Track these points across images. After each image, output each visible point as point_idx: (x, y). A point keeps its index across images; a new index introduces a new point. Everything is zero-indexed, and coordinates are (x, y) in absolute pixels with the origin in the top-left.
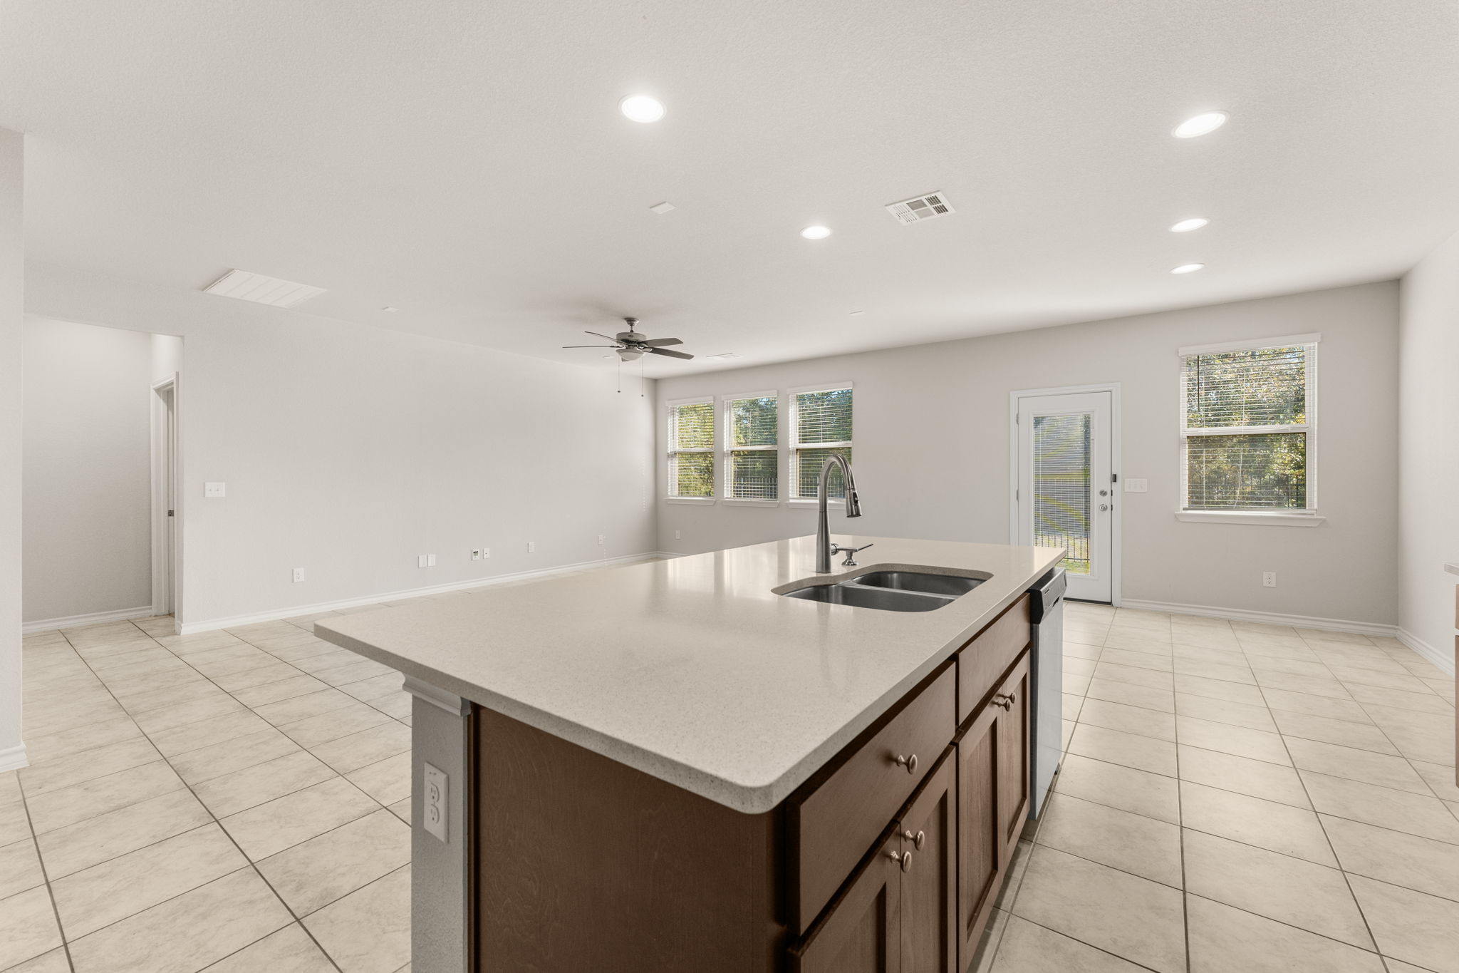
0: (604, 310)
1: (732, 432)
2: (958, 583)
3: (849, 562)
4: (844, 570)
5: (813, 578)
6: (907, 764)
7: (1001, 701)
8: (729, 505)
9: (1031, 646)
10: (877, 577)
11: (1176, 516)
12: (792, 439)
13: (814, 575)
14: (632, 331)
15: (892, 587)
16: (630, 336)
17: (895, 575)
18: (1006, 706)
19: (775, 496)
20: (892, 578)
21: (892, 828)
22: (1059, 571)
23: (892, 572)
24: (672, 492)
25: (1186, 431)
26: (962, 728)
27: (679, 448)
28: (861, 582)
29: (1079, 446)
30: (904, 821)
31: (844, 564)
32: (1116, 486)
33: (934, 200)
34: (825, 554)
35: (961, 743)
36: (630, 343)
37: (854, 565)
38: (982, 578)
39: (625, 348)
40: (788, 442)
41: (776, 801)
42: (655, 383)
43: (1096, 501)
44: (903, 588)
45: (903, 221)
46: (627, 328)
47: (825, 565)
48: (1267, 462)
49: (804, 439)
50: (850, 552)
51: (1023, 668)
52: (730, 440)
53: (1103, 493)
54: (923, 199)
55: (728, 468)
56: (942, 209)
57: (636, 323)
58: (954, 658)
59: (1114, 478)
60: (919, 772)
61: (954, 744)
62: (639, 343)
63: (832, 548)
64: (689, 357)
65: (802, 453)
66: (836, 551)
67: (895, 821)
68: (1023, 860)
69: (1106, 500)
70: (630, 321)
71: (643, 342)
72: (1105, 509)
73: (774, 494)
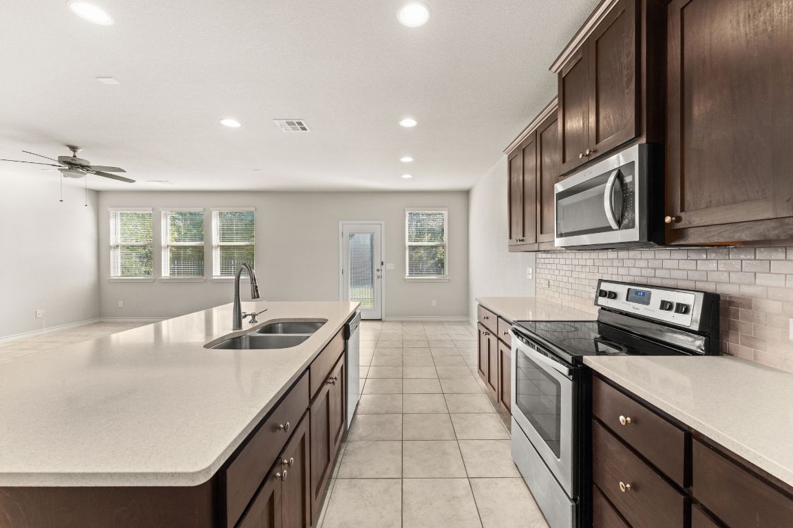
0: (44, 137)
1: (168, 231)
2: (312, 325)
3: (253, 321)
4: (250, 326)
5: (231, 334)
6: (284, 428)
7: (331, 381)
8: (167, 282)
9: (345, 351)
10: (269, 328)
11: (405, 280)
12: (216, 239)
13: (232, 332)
14: (75, 156)
15: (278, 333)
16: (73, 160)
17: (280, 325)
18: (333, 383)
19: (203, 275)
20: (278, 327)
21: (277, 462)
22: (358, 312)
23: (278, 323)
24: (116, 272)
25: (408, 243)
26: (312, 401)
27: (120, 242)
28: (260, 332)
29: (369, 247)
30: (283, 456)
31: (250, 322)
32: (383, 267)
33: (300, 124)
34: (239, 317)
35: (312, 408)
36: (72, 165)
37: (256, 322)
38: (323, 322)
39: (67, 168)
40: (212, 241)
41: (213, 473)
42: (97, 193)
43: (376, 273)
44: (284, 332)
45: (283, 130)
46: (70, 154)
47: (238, 324)
48: (436, 254)
49: (223, 239)
50: (254, 316)
51: (342, 361)
52: (167, 238)
53: (378, 270)
54: (294, 121)
55: (166, 257)
56: (304, 129)
57: (79, 151)
58: (309, 368)
59: (382, 263)
60: (290, 431)
61: (309, 409)
62: (83, 167)
63: (243, 314)
64: (132, 181)
65: (222, 248)
66: (245, 316)
67: (279, 458)
68: (342, 451)
69: (379, 273)
70: (74, 148)
71: (86, 166)
72: (379, 278)
73: (201, 273)
